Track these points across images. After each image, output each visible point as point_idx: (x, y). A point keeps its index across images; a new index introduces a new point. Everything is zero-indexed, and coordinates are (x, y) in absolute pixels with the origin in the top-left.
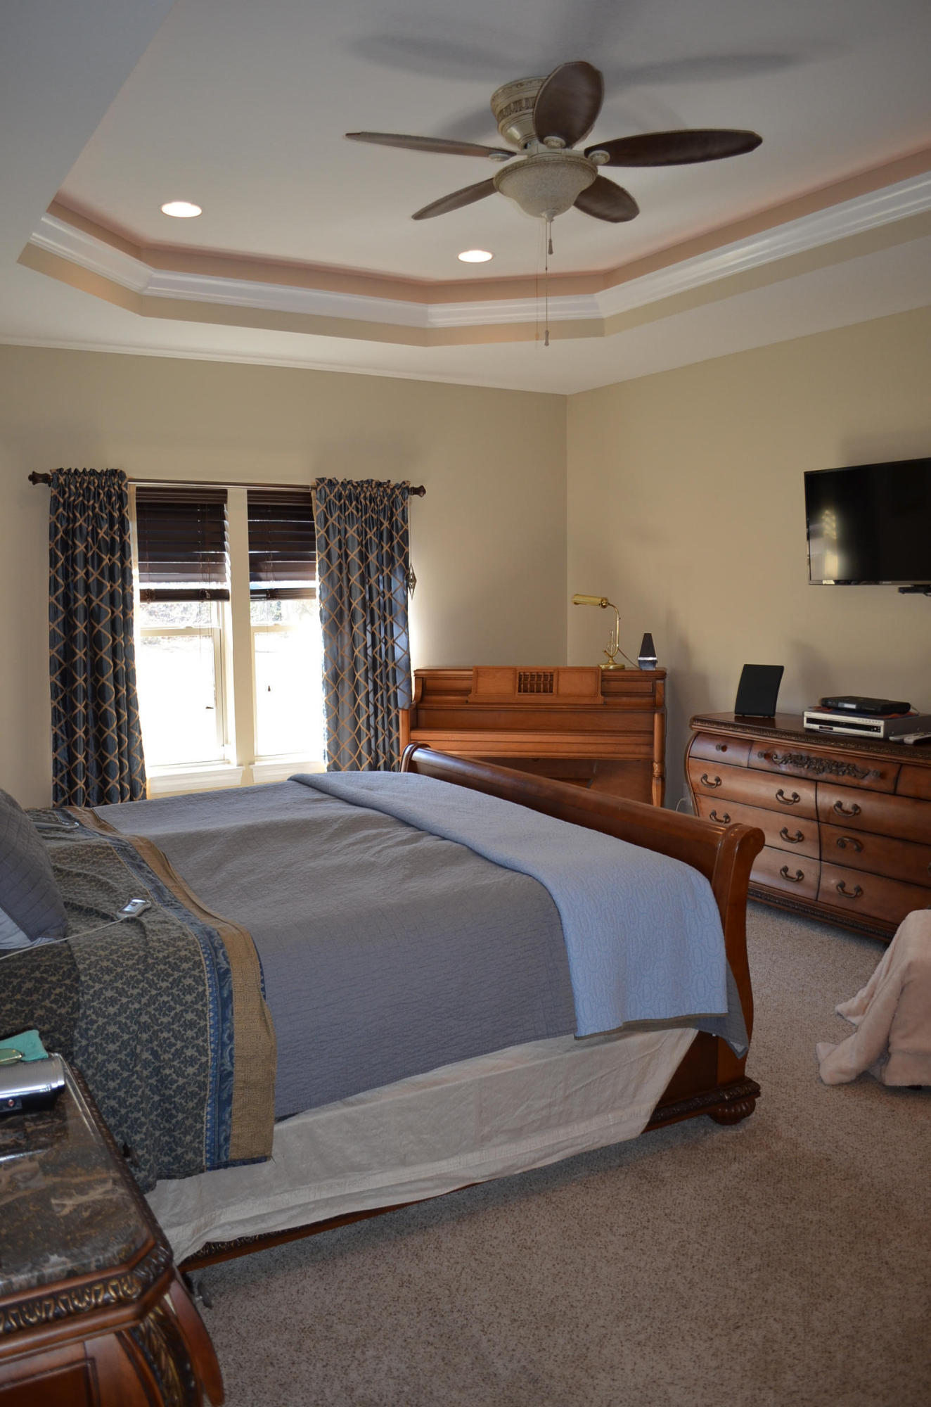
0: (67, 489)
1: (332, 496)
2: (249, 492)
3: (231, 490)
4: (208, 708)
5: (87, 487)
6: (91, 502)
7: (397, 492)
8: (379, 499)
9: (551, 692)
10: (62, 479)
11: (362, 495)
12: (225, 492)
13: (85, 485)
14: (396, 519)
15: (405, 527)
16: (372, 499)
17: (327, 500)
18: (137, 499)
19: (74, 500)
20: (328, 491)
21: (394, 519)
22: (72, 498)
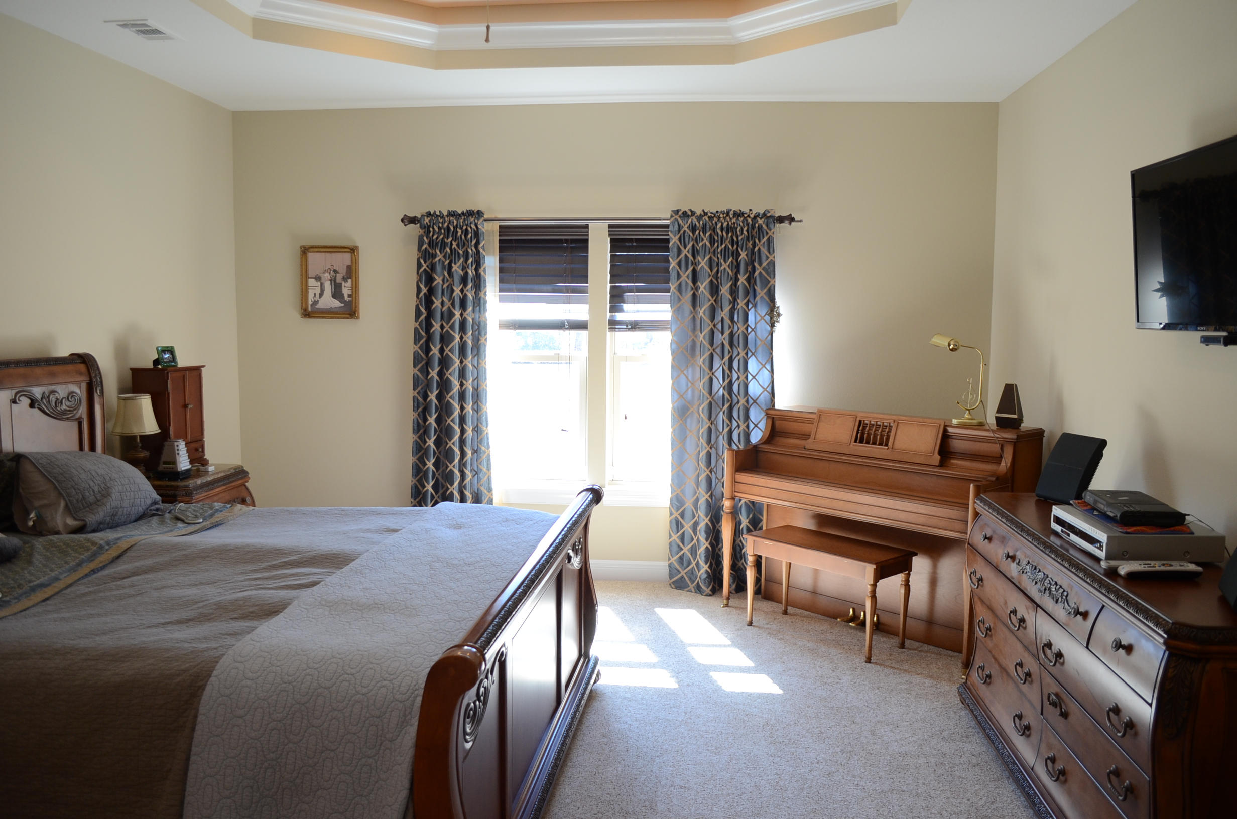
0: (431, 229)
1: (685, 228)
2: (610, 226)
3: (592, 225)
4: (563, 430)
5: (448, 226)
6: (450, 239)
7: (760, 222)
8: (739, 229)
9: (886, 445)
10: (427, 220)
11: (719, 225)
12: (587, 227)
13: (446, 225)
14: (759, 249)
15: (771, 258)
16: (729, 229)
17: (682, 232)
18: (500, 236)
19: (437, 238)
20: (681, 222)
21: (756, 249)
22: (435, 237)
